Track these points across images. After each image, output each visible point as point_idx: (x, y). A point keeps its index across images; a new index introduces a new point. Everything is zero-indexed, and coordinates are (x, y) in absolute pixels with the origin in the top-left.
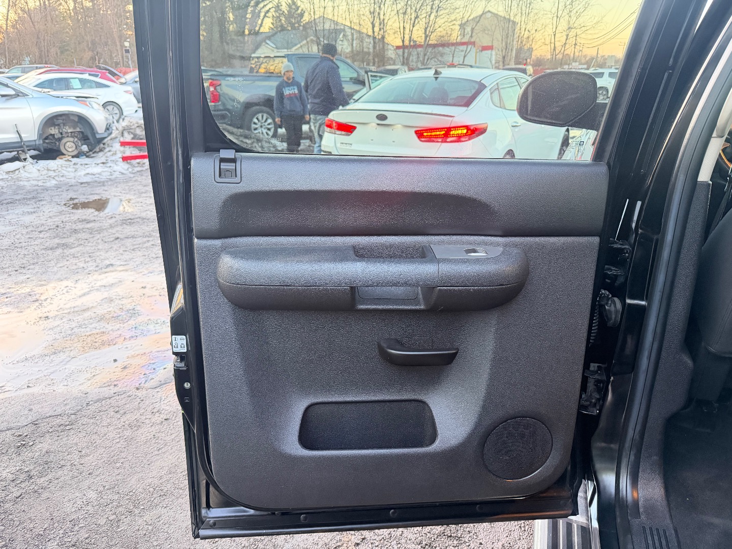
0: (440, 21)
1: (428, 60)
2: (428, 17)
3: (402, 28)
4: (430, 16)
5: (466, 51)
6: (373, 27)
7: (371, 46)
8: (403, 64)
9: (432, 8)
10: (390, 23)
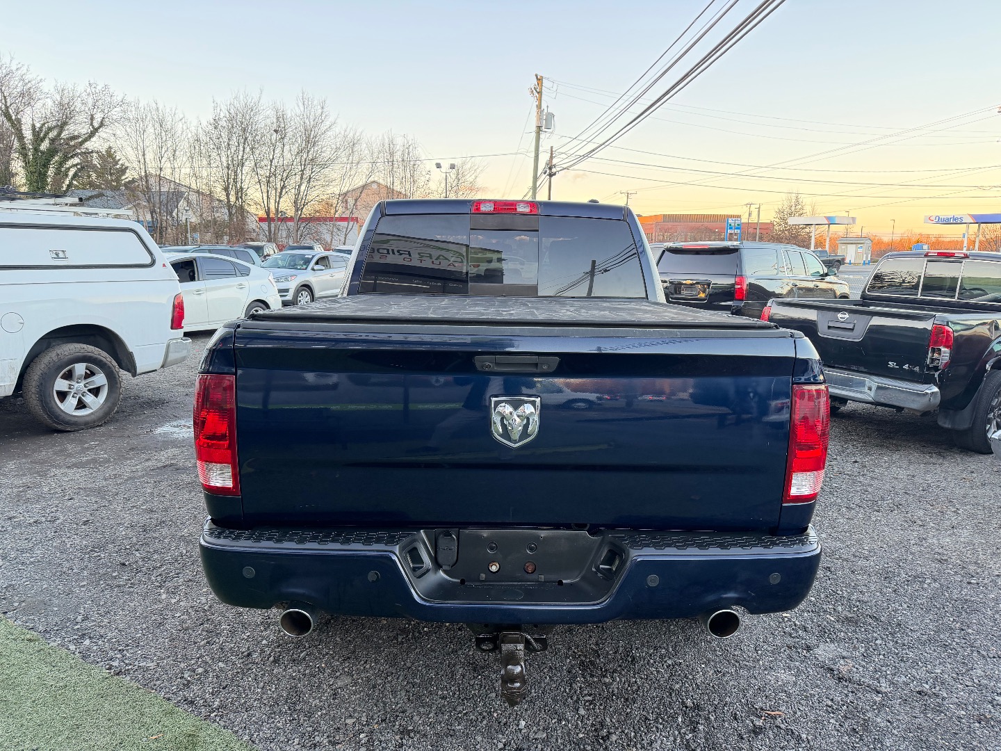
0: (313, 194)
1: (301, 236)
2: (297, 187)
3: (265, 198)
4: (299, 186)
5: (347, 228)
6: (228, 195)
7: (227, 218)
8: (269, 241)
9: (302, 178)
10: (249, 192)
